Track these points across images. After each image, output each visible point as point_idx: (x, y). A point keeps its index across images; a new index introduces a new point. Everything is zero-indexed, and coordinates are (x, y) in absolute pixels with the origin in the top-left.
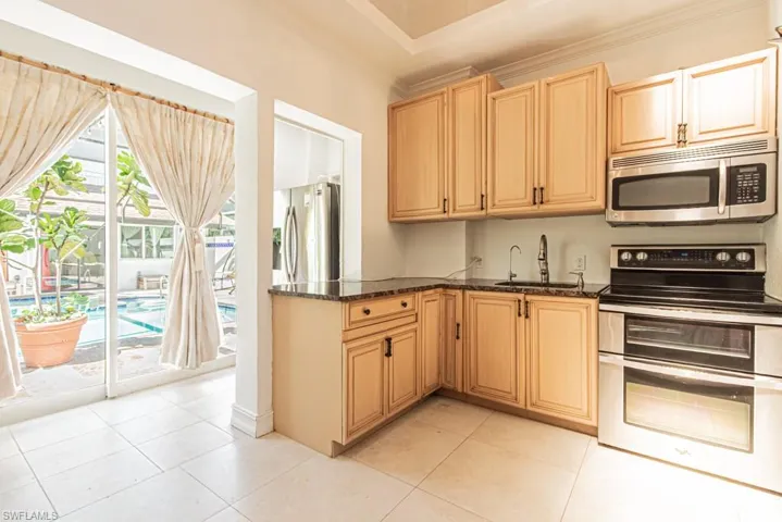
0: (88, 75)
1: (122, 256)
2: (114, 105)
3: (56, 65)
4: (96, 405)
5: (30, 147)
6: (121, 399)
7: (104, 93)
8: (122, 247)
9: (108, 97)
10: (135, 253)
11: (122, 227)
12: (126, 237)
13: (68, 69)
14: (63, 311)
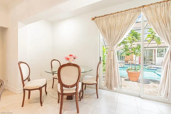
0: (136, 7)
1: (157, 57)
2: (143, 12)
3: (128, 9)
4: (137, 97)
5: (123, 31)
6: (144, 99)
7: (140, 9)
8: (157, 54)
9: (141, 10)
10: (163, 56)
11: (157, 49)
12: (159, 51)
13: (131, 8)
14: (136, 69)
